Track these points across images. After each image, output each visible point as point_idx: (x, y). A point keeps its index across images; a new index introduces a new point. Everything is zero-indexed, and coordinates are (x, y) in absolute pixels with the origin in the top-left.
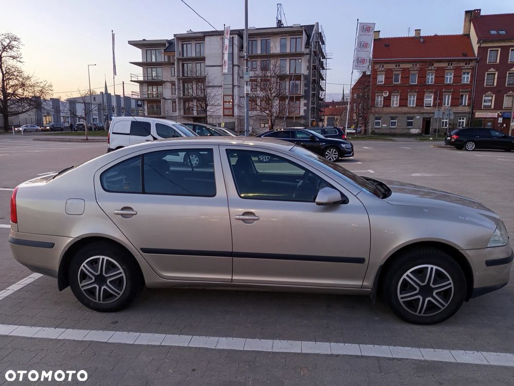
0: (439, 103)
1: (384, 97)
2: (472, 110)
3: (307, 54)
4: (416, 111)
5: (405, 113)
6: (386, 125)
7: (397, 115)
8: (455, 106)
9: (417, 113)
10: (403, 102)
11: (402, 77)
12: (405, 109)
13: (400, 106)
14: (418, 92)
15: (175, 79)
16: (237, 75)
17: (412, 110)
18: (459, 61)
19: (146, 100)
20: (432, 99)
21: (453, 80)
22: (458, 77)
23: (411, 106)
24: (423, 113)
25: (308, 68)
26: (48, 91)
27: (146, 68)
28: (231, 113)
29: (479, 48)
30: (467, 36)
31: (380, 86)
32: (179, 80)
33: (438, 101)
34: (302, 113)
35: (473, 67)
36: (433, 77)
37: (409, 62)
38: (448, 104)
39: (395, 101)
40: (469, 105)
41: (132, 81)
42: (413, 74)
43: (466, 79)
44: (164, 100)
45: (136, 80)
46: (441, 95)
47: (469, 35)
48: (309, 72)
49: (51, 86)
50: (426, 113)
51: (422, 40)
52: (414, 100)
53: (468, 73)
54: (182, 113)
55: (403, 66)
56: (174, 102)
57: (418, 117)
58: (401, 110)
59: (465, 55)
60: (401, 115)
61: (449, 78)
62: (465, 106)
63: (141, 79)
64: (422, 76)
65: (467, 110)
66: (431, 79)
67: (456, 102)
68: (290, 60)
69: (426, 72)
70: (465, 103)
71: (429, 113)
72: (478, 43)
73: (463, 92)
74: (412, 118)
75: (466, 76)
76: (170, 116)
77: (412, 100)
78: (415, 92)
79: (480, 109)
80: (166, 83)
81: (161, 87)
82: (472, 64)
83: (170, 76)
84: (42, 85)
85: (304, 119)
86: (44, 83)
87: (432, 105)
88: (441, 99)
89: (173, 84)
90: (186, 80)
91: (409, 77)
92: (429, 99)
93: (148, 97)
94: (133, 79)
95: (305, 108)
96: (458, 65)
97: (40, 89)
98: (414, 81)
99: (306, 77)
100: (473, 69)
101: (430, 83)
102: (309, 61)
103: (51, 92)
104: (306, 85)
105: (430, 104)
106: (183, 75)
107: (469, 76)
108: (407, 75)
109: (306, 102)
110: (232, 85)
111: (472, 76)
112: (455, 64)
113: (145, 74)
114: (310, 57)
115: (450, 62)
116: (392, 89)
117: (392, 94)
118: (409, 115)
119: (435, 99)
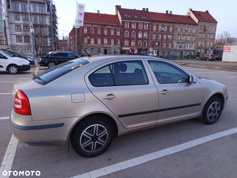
0: (109, 43)
1: (88, 39)
2: (121, 47)
3: (49, 15)
4: (101, 46)
5: (97, 47)
6: (89, 52)
7: (94, 48)
8: (115, 45)
9: (101, 47)
10: (96, 42)
11: (94, 31)
12: (96, 45)
13: (94, 44)
14: (101, 38)
16: (7, 22)
17: (99, 46)
18: (115, 26)
20: (107, 41)
21: (114, 34)
22: (115, 33)
23: (99, 44)
24: (104, 47)
25: (50, 22)
29: (122, 21)
30: (117, 16)
31: (85, 34)
33: (109, 42)
34: (49, 45)
35: (120, 29)
36: (106, 32)
37: (97, 24)
38: (113, 44)
39: (92, 41)
40: (120, 45)
42: (99, 30)
43: (118, 34)
46: (110, 40)
47: (118, 15)
48: (51, 24)
50: (105, 47)
51: (100, 15)
52: (100, 41)
53: (119, 31)
55: (94, 26)
57: (102, 49)
58: (94, 45)
59: (117, 24)
60: (95, 48)
61: (112, 33)
62: (119, 45)
64: (102, 31)
65: (120, 46)
66: (106, 33)
67: (115, 43)
68: (39, 17)
69: (103, 29)
70: (119, 44)
71: (106, 47)
72: (121, 19)
73: (118, 39)
74: (100, 49)
75: (118, 32)
77: (99, 41)
78: (100, 38)
79: (124, 46)
82: (120, 28)
85: (50, 48)
87: (107, 44)
88: (110, 41)
91: (97, 31)
92: (106, 41)
95: (51, 42)
96: (115, 28)
98: (99, 33)
99: (49, 27)
100: (120, 30)
101: (105, 34)
102: (50, 18)
104: (49, 31)
105: (106, 43)
107: (119, 32)
108: (96, 30)
109: (50, 39)
111: (120, 33)
112: (114, 27)
114: (51, 16)
115: (112, 26)
116: (91, 36)
117: (91, 38)
118: (99, 48)
119: (108, 41)
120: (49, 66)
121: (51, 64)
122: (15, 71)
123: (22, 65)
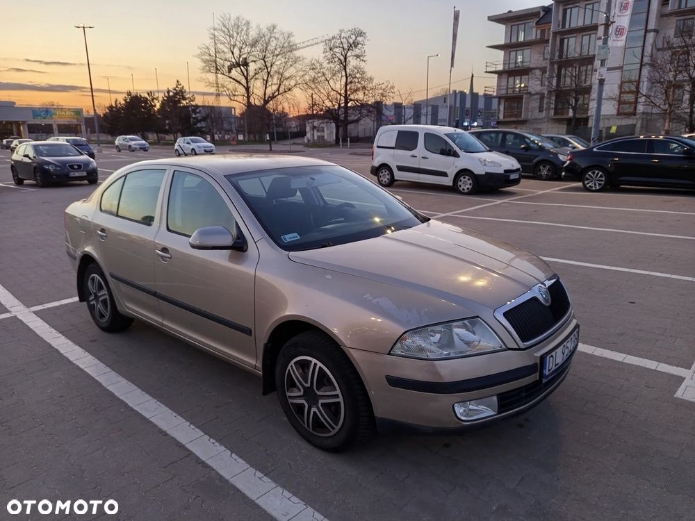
15: (547, 64)
16: (650, 47)
19: (503, 97)
26: (389, 94)
27: (508, 52)
28: (631, 110)
32: (552, 64)
41: (486, 72)
44: (528, 96)
45: (493, 69)
49: (392, 87)
54: (552, 112)
56: (542, 98)
63: (500, 68)
76: (533, 119)
80: (533, 71)
81: (527, 77)
83: (542, 58)
84: (383, 87)
86: (386, 84)
89: (543, 70)
90: (563, 63)
93: (507, 93)
94: (489, 69)
97: (381, 91)
103: (391, 94)
106: (561, 56)
110: (639, 65)
113: (507, 61)
120: (587, 179)
121: (594, 173)
122: (468, 186)
123: (484, 173)
